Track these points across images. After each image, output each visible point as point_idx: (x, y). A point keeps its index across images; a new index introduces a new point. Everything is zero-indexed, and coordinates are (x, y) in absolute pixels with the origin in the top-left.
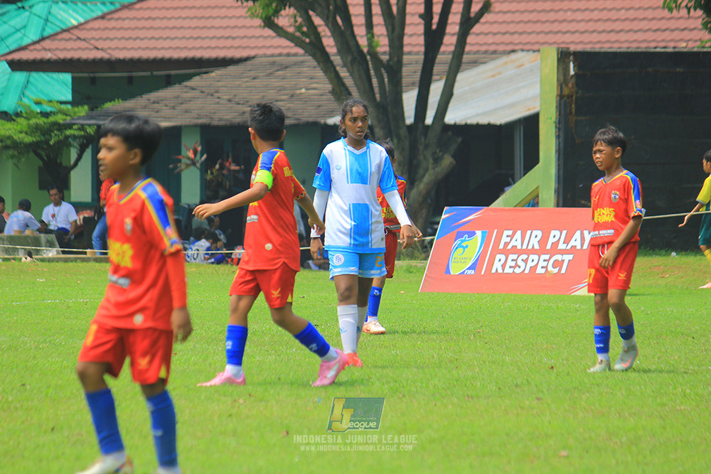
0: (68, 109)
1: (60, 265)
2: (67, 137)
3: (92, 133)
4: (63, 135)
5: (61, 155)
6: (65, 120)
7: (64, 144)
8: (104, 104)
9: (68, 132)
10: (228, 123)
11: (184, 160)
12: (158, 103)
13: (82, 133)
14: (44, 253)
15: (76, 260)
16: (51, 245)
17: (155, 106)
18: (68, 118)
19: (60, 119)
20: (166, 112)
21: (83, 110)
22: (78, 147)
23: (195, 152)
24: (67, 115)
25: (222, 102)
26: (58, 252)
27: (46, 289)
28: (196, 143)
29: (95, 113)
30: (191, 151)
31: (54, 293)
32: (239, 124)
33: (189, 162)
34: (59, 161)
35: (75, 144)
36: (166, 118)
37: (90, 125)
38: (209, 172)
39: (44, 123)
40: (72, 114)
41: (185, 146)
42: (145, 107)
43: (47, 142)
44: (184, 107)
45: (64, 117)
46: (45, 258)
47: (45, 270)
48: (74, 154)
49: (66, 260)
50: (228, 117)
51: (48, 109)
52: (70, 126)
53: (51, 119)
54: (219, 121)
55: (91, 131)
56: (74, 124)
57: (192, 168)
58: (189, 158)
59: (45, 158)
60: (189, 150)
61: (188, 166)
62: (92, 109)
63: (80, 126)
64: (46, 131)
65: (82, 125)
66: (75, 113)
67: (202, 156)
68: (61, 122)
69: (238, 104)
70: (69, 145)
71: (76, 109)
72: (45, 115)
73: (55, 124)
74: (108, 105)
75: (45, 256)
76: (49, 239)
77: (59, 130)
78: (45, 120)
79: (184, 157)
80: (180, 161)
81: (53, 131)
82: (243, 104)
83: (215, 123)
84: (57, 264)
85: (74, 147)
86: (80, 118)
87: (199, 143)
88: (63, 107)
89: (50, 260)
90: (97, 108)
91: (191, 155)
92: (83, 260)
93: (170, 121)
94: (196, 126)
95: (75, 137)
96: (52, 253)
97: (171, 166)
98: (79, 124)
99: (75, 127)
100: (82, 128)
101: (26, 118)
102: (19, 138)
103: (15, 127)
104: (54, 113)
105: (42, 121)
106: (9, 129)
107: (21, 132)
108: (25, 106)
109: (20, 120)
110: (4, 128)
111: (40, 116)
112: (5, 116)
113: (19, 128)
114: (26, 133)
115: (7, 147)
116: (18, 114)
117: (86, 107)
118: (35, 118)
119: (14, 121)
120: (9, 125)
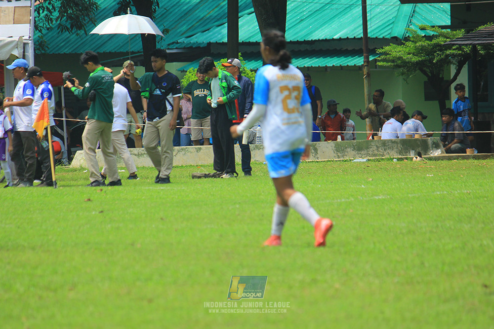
0: (448, 33)
1: (445, 162)
2: (447, 56)
3: (468, 52)
4: (444, 54)
5: (443, 70)
6: (446, 41)
7: (446, 61)
8: (477, 27)
9: (448, 52)
13: (460, 52)
14: (431, 153)
15: (457, 158)
16: (437, 146)
18: (448, 40)
19: (441, 41)
21: (460, 33)
22: (457, 64)
24: (447, 38)
26: (442, 152)
27: (435, 182)
29: (470, 35)
31: (441, 186)
34: (441, 76)
35: (454, 61)
37: (466, 45)
39: (429, 45)
40: (451, 37)
43: (431, 61)
46: (432, 157)
47: (432, 167)
48: (453, 70)
49: (450, 159)
51: (431, 33)
52: (449, 47)
53: (434, 41)
55: (467, 49)
56: (454, 45)
59: (430, 74)
62: (468, 32)
63: (458, 46)
64: (429, 52)
65: (460, 46)
66: (454, 35)
68: (442, 43)
70: (449, 63)
71: (455, 32)
72: (429, 38)
73: (437, 45)
75: (432, 155)
76: (435, 141)
77: (440, 50)
78: (429, 43)
81: (435, 52)
84: (442, 161)
85: (454, 64)
86: (458, 39)
88: (444, 30)
89: (437, 159)
90: (472, 30)
92: (464, 158)
95: (453, 56)
96: (437, 153)
98: (457, 44)
99: (454, 47)
100: (460, 48)
101: (413, 41)
102: (407, 58)
103: (404, 49)
104: (436, 36)
105: (426, 43)
106: (400, 51)
107: (409, 54)
108: (412, 31)
109: (409, 44)
110: (395, 51)
111: (424, 39)
112: (395, 40)
113: (407, 50)
114: (413, 54)
115: (398, 66)
116: (407, 39)
117: (463, 30)
118: (420, 41)
119: (404, 44)
120: (399, 48)
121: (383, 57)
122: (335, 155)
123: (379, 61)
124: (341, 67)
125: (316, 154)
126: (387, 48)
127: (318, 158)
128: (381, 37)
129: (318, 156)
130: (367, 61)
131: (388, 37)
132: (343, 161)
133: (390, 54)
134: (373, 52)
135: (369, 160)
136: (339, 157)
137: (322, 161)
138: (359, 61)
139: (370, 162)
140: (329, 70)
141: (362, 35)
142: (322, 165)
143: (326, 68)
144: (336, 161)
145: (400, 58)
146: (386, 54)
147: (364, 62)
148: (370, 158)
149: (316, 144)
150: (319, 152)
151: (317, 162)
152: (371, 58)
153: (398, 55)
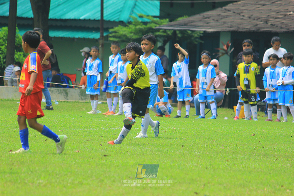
0: (157, 21)
2: (156, 36)
3: (170, 34)
6: (156, 26)
8: (177, 18)
9: (157, 33)
10: (248, 30)
11: (221, 51)
12: (209, 18)
13: (165, 34)
17: (207, 20)
18: (158, 26)
19: (153, 26)
20: (213, 23)
21: (166, 21)
22: (162, 42)
23: (228, 47)
24: (157, 24)
25: (244, 18)
28: (229, 41)
29: (173, 23)
30: (226, 46)
32: (254, 30)
33: (224, 52)
35: (161, 40)
36: (212, 27)
37: (169, 30)
38: (235, 58)
39: (145, 28)
40: (160, 23)
41: (222, 43)
42: (201, 20)
44: (223, 20)
45: (155, 25)
50: (248, 27)
51: (146, 20)
52: (158, 30)
53: (148, 26)
54: (243, 29)
55: (170, 33)
56: (161, 29)
57: (226, 56)
58: (224, 50)
60: (224, 45)
61: (223, 54)
62: (171, 21)
63: (164, 30)
64: (145, 32)
65: (165, 30)
66: (162, 23)
67: (231, 49)
68: (154, 27)
69: (254, 19)
71: (162, 21)
72: (145, 23)
73: (150, 29)
74: (180, 19)
77: (152, 32)
78: (145, 26)
79: (221, 49)
80: (218, 51)
82: (257, 20)
83: (240, 30)
85: (160, 42)
86: (164, 26)
87: (230, 42)
88: (155, 19)
90: (174, 20)
91: (225, 48)
93: (215, 29)
94: (229, 31)
95: (160, 36)
97: (214, 54)
99: (161, 31)
100: (165, 31)
101: (134, 25)
102: (130, 36)
103: (128, 30)
104: (150, 23)
105: (143, 27)
106: (125, 31)
107: (131, 33)
108: (133, 18)
109: (131, 26)
110: (122, 31)
111: (142, 24)
112: (122, 23)
113: (130, 30)
114: (134, 33)
115: (123, 41)
116: (130, 23)
117: (168, 20)
118: (139, 25)
119: (128, 26)
120: (125, 29)
121: (114, 34)
122: (80, 98)
123: (111, 37)
124: (84, 39)
125: (67, 97)
126: (116, 29)
127: (68, 99)
128: (112, 20)
129: (68, 98)
130: (102, 36)
131: (117, 20)
132: (85, 102)
133: (118, 33)
134: (107, 30)
135: (103, 103)
136: (82, 100)
137: (71, 102)
138: (96, 36)
139: (103, 104)
140: (76, 40)
141: (99, 18)
142: (71, 104)
143: (73, 39)
144: (81, 102)
145: (125, 35)
146: (115, 32)
147: (101, 36)
148: (103, 102)
149: (67, 90)
150: (69, 95)
151: (68, 102)
152: (105, 34)
153: (124, 33)
